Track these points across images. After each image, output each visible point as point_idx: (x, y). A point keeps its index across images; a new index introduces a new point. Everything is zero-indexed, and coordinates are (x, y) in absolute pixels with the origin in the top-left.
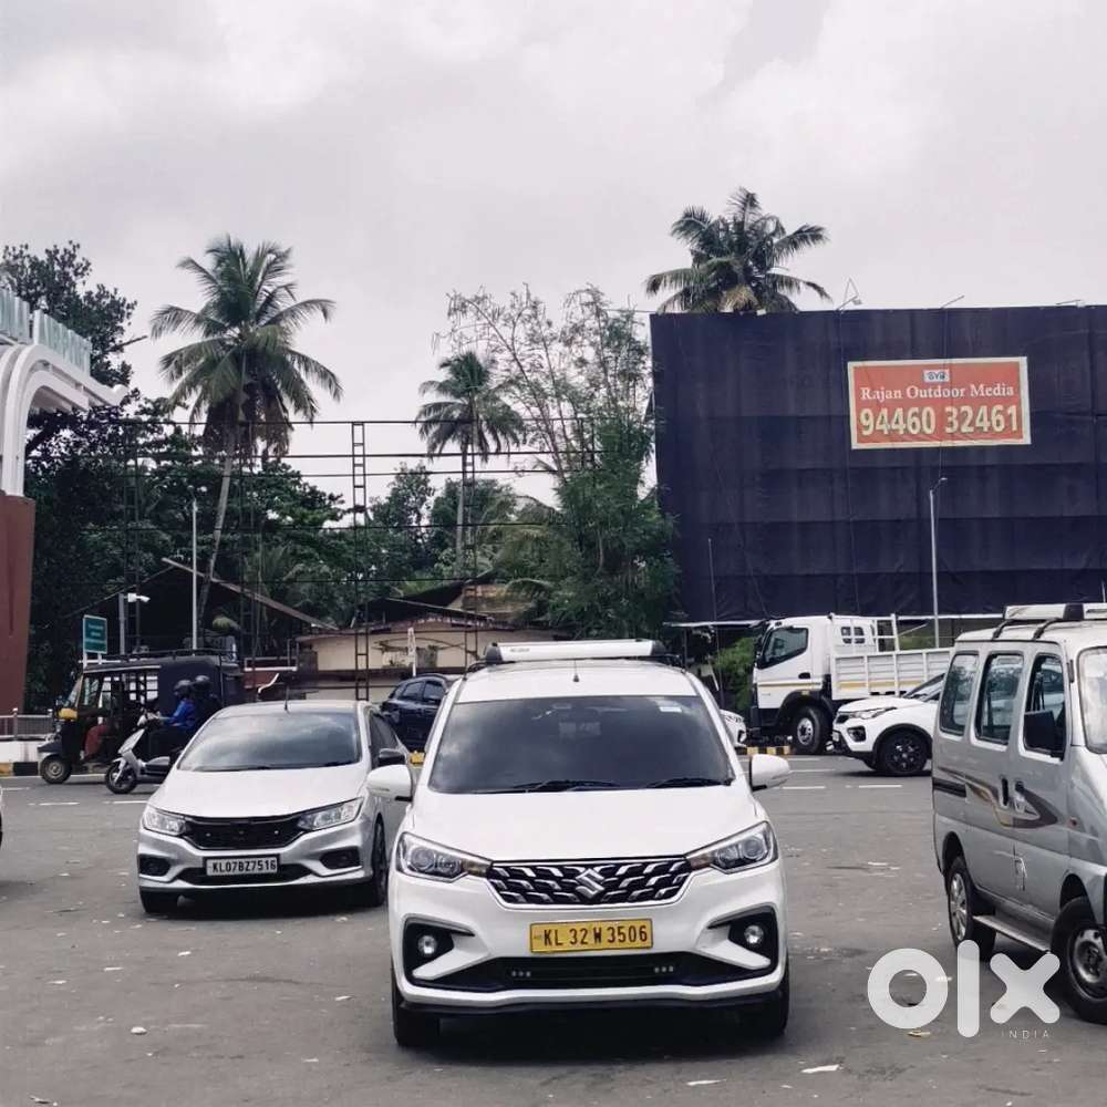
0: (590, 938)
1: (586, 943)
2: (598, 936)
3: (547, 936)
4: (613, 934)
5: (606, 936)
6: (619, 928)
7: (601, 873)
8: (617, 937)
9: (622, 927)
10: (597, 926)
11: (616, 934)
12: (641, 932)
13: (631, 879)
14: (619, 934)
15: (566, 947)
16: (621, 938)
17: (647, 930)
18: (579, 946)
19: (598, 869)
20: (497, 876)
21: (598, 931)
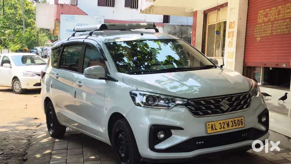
0: (226, 126)
1: (225, 128)
2: (228, 125)
3: (212, 127)
4: (232, 124)
5: (230, 124)
6: (235, 121)
7: (227, 100)
8: (234, 125)
9: (235, 120)
10: (227, 121)
11: (234, 123)
12: (241, 122)
13: (237, 102)
14: (235, 123)
15: (219, 130)
16: (235, 124)
17: (243, 121)
18: (222, 129)
19: (226, 99)
20: (190, 105)
21: (228, 123)
